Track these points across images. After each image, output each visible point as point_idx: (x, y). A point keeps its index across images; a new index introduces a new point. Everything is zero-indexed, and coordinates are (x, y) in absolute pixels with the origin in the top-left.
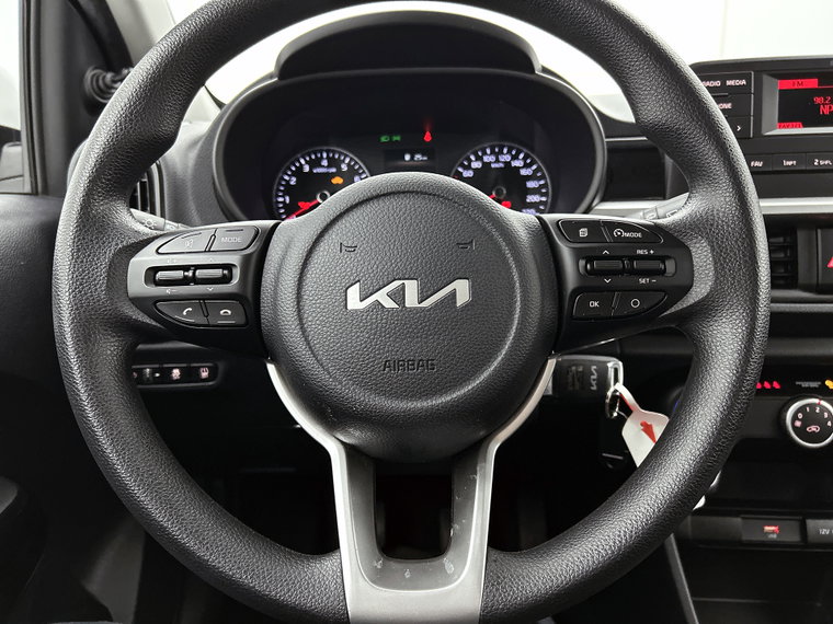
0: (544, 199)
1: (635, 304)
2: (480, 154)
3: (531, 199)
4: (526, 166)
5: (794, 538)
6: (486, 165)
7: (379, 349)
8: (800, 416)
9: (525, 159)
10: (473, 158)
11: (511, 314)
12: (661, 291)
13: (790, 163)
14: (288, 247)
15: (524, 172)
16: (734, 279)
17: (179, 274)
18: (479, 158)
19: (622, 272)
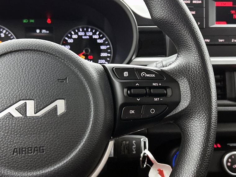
0: (109, 55)
1: (153, 111)
2: (77, 31)
3: (103, 55)
4: (100, 38)
6: (80, 37)
7: (10, 142)
8: (230, 160)
9: (99, 35)
10: (73, 33)
11: (88, 119)
12: (165, 104)
13: (221, 41)
15: (99, 41)
16: (200, 98)
18: (76, 33)
19: (145, 95)
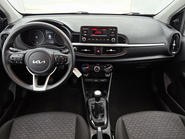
5: (99, 81)
8: (96, 68)
12: (64, 62)
14: (27, 56)
17: (16, 58)
19: (60, 60)
